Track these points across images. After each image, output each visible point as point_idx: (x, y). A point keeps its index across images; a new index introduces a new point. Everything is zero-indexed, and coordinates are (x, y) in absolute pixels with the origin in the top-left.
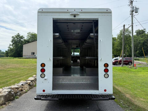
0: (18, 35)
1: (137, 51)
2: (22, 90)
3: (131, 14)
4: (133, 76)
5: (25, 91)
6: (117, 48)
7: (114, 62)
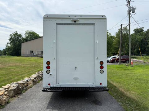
0: (16, 34)
1: (135, 49)
2: (27, 86)
3: (128, 14)
4: (129, 73)
5: (29, 86)
6: (115, 46)
7: (112, 60)
